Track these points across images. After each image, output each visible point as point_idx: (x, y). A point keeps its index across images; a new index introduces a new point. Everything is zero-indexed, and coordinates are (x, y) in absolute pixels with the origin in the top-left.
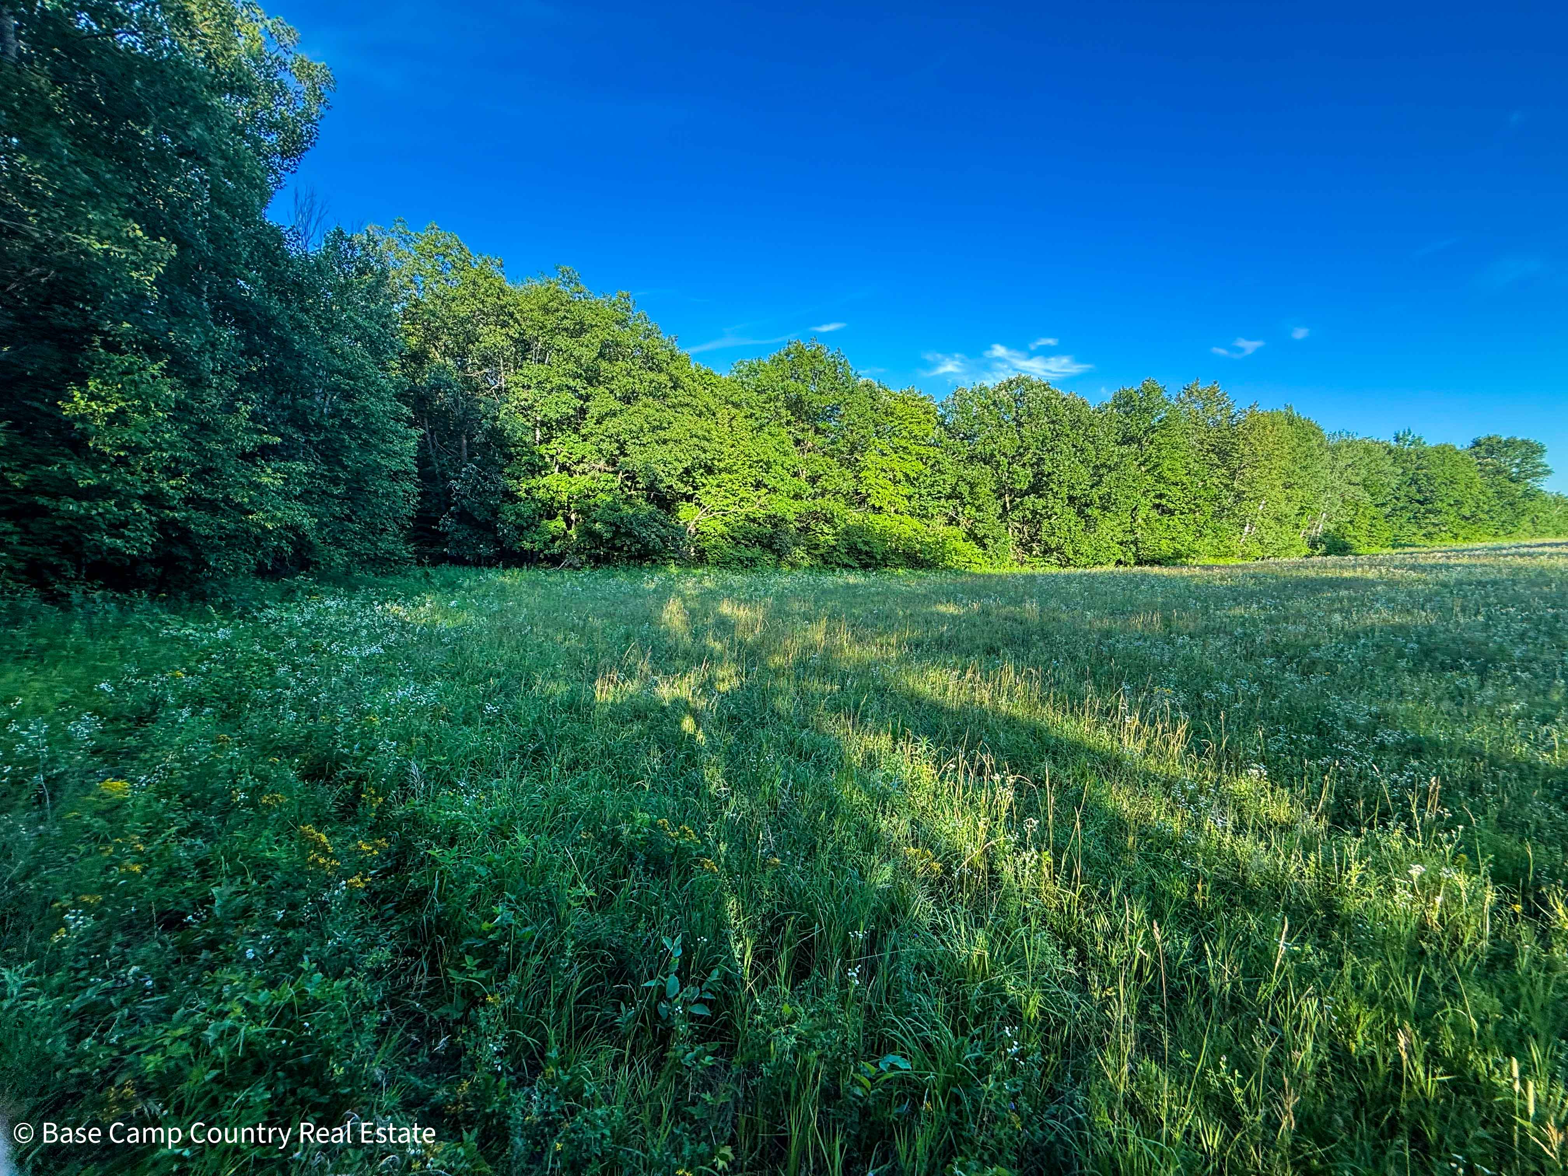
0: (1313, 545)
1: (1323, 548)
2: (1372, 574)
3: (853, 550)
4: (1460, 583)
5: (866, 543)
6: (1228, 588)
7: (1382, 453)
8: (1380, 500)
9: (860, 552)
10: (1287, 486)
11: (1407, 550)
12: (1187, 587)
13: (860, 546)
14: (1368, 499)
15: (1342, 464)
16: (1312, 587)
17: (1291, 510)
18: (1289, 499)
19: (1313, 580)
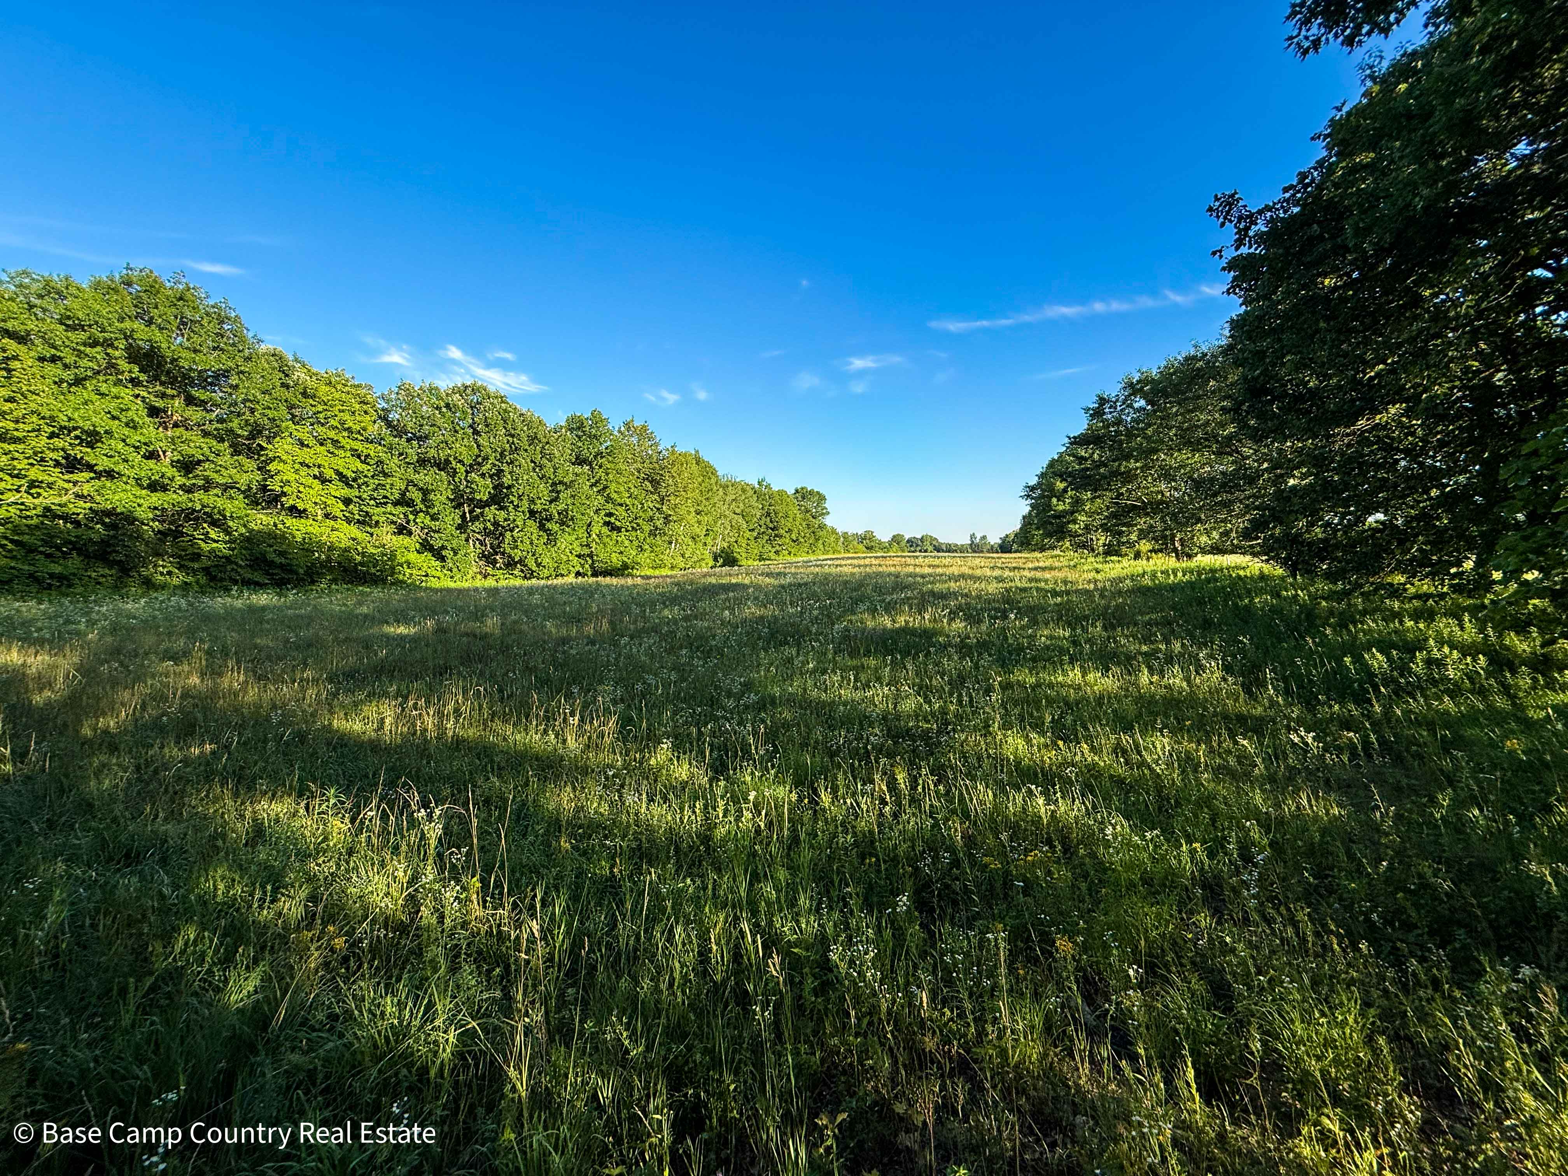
0: (715, 559)
1: (721, 561)
2: (747, 581)
3: (260, 562)
4: (790, 585)
5: (282, 554)
6: (659, 594)
7: (751, 492)
8: (751, 527)
9: (271, 564)
10: (698, 513)
11: (767, 562)
12: (630, 594)
13: (271, 556)
14: (745, 526)
15: (729, 499)
16: (713, 591)
17: (700, 531)
18: (699, 522)
19: (714, 586)
